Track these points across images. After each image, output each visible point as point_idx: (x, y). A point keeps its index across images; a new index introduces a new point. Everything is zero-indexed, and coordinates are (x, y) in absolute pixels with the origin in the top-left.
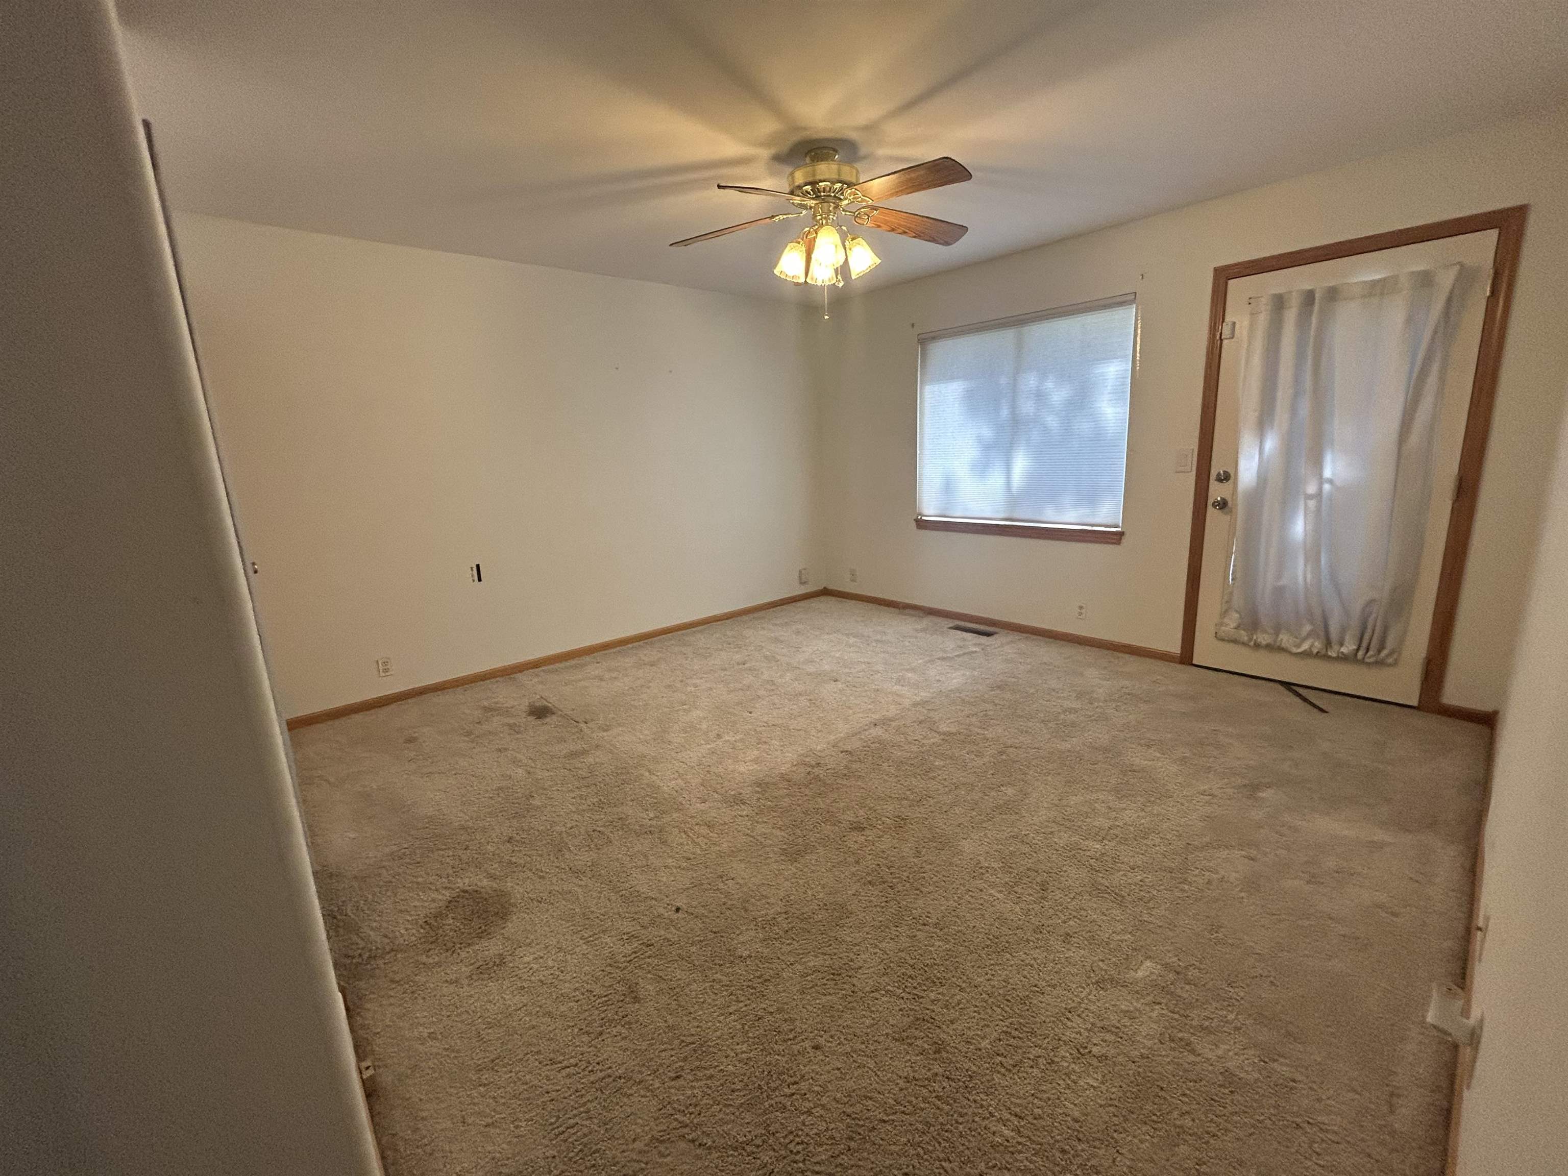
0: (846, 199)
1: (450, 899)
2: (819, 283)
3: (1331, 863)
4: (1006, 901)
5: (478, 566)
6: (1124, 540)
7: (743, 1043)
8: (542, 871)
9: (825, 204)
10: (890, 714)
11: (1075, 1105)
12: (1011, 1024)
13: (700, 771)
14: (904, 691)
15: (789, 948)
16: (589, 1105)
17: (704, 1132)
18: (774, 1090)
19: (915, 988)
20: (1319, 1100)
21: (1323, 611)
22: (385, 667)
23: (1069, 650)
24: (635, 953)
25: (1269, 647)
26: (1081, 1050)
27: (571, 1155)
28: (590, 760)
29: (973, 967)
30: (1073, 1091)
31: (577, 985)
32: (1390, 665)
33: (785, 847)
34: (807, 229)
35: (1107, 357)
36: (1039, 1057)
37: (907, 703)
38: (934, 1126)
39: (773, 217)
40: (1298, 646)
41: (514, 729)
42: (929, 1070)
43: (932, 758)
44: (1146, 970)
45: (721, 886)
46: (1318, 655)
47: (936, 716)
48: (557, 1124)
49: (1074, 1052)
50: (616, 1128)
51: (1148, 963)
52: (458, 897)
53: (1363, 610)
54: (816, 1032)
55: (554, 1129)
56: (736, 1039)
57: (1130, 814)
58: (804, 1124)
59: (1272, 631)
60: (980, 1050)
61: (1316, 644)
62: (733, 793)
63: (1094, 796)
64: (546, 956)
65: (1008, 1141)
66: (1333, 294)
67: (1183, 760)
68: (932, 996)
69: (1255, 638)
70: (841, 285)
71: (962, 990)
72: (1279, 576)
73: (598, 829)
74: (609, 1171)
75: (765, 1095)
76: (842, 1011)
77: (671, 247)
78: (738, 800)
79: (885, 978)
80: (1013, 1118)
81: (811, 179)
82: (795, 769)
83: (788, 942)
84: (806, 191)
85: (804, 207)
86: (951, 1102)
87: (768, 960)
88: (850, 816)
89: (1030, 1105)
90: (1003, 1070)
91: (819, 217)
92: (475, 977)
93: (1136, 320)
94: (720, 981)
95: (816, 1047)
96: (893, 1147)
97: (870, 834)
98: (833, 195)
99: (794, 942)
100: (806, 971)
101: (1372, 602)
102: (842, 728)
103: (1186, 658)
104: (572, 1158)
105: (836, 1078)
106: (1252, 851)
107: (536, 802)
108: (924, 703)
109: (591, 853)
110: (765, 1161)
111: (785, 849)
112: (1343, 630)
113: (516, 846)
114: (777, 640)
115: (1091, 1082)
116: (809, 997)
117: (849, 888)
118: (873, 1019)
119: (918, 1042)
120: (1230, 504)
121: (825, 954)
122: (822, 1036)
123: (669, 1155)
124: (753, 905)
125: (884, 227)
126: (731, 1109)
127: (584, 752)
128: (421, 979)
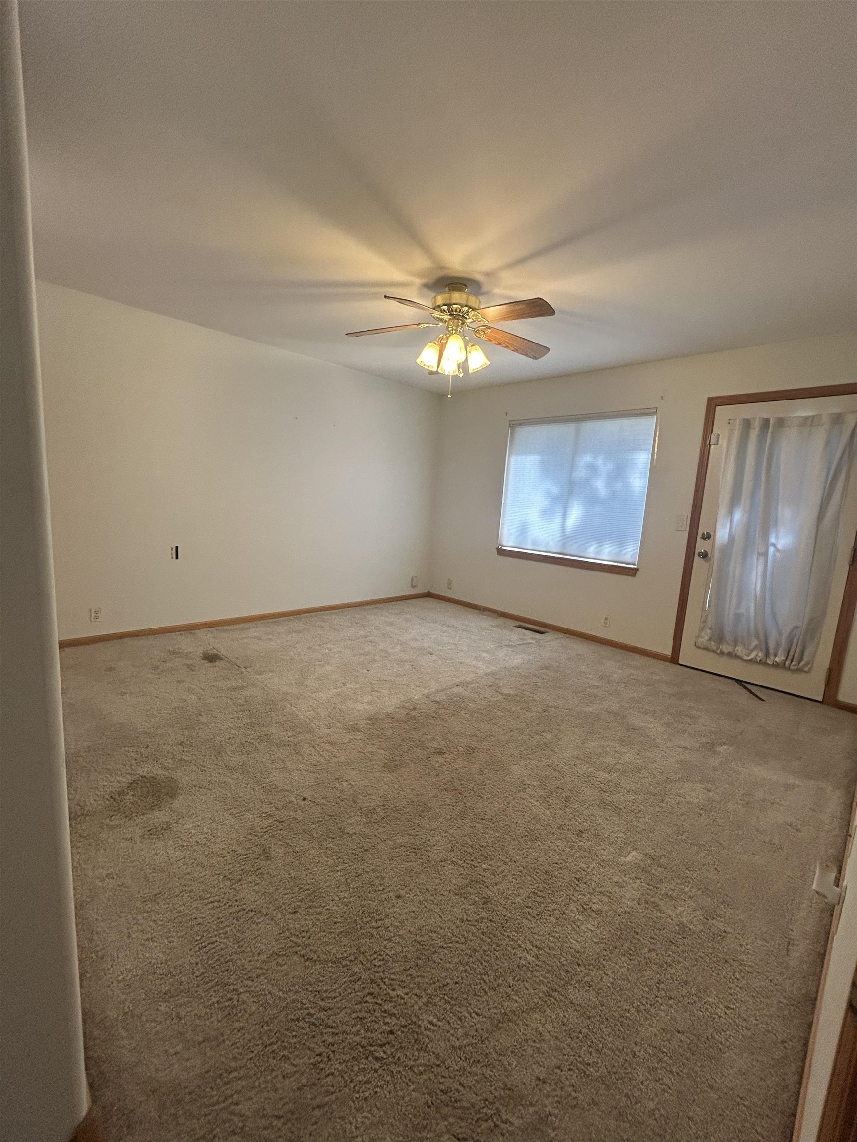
0: (470, 318)
1: (131, 781)
2: (446, 373)
3: (760, 794)
4: (540, 807)
5: (177, 548)
6: (639, 573)
7: (346, 891)
8: (204, 767)
9: (456, 321)
10: (468, 679)
11: (577, 941)
12: (537, 887)
13: (328, 706)
14: (480, 664)
15: (384, 830)
16: (228, 929)
17: (311, 950)
18: (366, 924)
19: (472, 861)
20: (741, 945)
21: (766, 631)
22: (95, 614)
23: (595, 647)
24: (271, 826)
25: (729, 654)
26: (585, 906)
27: (210, 962)
28: (247, 693)
29: (514, 849)
30: (577, 933)
31: (224, 846)
32: (807, 672)
33: (386, 762)
34: (442, 335)
35: (637, 448)
36: (555, 909)
37: (481, 672)
38: (478, 952)
39: (419, 324)
40: (748, 655)
41: (190, 667)
42: (478, 915)
43: (496, 710)
44: (633, 856)
45: (338, 785)
46: (760, 662)
47: (501, 683)
48: (202, 941)
49: (580, 907)
50: (246, 945)
51: (634, 853)
52: (138, 780)
53: (791, 633)
54: (399, 886)
55: (198, 944)
56: (340, 888)
57: (630, 757)
58: (385, 947)
59: (732, 644)
60: (515, 903)
61: (760, 654)
62: (351, 723)
63: (606, 743)
64: (202, 825)
65: (529, 963)
66: (781, 423)
67: (668, 724)
68: (484, 866)
69: (721, 647)
70: (461, 375)
71: (505, 863)
72: (738, 606)
73: (249, 740)
74: (239, 974)
75: (358, 926)
76: (419, 874)
77: (346, 336)
78: (355, 729)
79: (451, 853)
80: (534, 949)
81: (448, 302)
82: (397, 710)
83: (384, 825)
84: (444, 310)
85: (441, 320)
86: (492, 936)
87: (368, 836)
88: (435, 745)
89: (547, 941)
90: (529, 917)
91: (450, 329)
92: (146, 836)
93: (656, 426)
94: (332, 849)
95: (399, 897)
96: (448, 965)
97: (449, 757)
98: (461, 314)
99: (388, 826)
100: (395, 845)
101: (796, 627)
102: (434, 686)
103: (674, 659)
104: (211, 964)
105: (411, 917)
106: (709, 785)
107: (204, 719)
108: (493, 674)
109: (242, 756)
110: (355, 971)
111: (387, 764)
112: (778, 645)
113: (186, 748)
114: (391, 624)
115: (589, 927)
116: (396, 863)
117: (430, 792)
118: (441, 880)
119: (472, 897)
120: (709, 555)
121: (410, 835)
122: (402, 889)
123: (284, 964)
124: (360, 799)
125: (494, 341)
126: (333, 936)
127: (242, 688)
128: (103, 835)
